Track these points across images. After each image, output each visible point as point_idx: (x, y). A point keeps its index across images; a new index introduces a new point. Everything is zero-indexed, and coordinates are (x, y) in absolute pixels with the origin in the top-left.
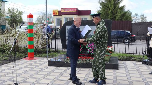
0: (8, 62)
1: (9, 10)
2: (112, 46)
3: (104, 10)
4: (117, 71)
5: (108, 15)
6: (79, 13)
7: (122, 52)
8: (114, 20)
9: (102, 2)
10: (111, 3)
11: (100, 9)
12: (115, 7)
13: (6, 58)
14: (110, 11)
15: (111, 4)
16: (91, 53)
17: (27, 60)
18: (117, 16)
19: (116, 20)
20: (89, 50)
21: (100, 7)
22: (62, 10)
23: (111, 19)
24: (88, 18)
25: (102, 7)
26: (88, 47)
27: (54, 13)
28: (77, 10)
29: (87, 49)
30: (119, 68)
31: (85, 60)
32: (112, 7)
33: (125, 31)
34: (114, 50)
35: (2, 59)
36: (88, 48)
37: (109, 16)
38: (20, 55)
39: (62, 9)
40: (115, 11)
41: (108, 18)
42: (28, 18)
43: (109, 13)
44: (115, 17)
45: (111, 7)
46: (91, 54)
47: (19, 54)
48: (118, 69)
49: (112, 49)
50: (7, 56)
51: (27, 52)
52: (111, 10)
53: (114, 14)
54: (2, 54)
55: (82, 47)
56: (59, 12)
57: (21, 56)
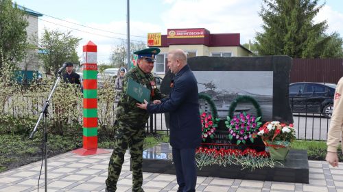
0: (34, 159)
1: (47, 36)
2: (292, 122)
3: (273, 34)
4: (306, 187)
5: (282, 45)
6: (212, 40)
7: (318, 139)
8: (299, 57)
9: (269, 13)
10: (290, 15)
11: (263, 31)
12: (300, 26)
13: (31, 150)
14: (288, 35)
15: (290, 18)
16: (236, 140)
17: (80, 154)
18: (305, 46)
19: (303, 57)
20: (232, 131)
21: (264, 27)
22: (170, 33)
23: (290, 55)
24: (234, 52)
25: (267, 26)
26: (230, 124)
27: (150, 42)
28: (207, 33)
29: (228, 129)
30: (310, 181)
31: (224, 158)
32: (293, 27)
33: (327, 84)
34: (297, 134)
35: (21, 152)
36: (230, 127)
37: (286, 48)
38: (65, 142)
39: (169, 30)
40: (301, 35)
41: (282, 53)
42: (85, 53)
43: (285, 39)
44: (301, 51)
45: (290, 24)
46: (239, 142)
47: (63, 140)
48: (307, 183)
49: (292, 131)
50: (34, 145)
51: (82, 135)
52: (289, 33)
53: (298, 43)
54: (23, 140)
55: (216, 125)
56: (164, 37)
57: (66, 146)
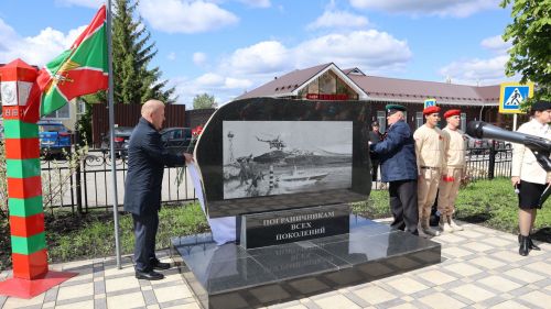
12: (137, 72)
32: (131, 72)
43: (124, 84)
